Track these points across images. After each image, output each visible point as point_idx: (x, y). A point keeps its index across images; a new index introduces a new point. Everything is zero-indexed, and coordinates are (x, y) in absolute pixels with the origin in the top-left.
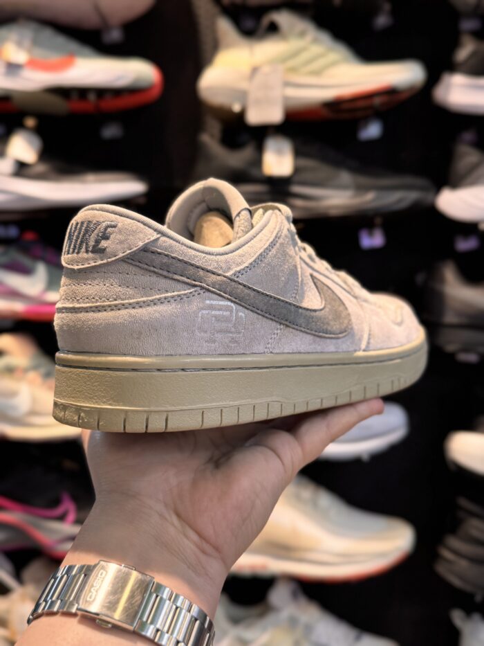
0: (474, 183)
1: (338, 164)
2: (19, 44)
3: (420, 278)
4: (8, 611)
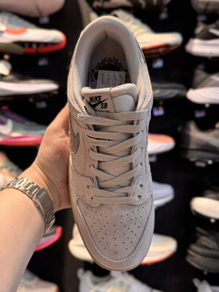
0: (203, 87)
2: (2, 22)
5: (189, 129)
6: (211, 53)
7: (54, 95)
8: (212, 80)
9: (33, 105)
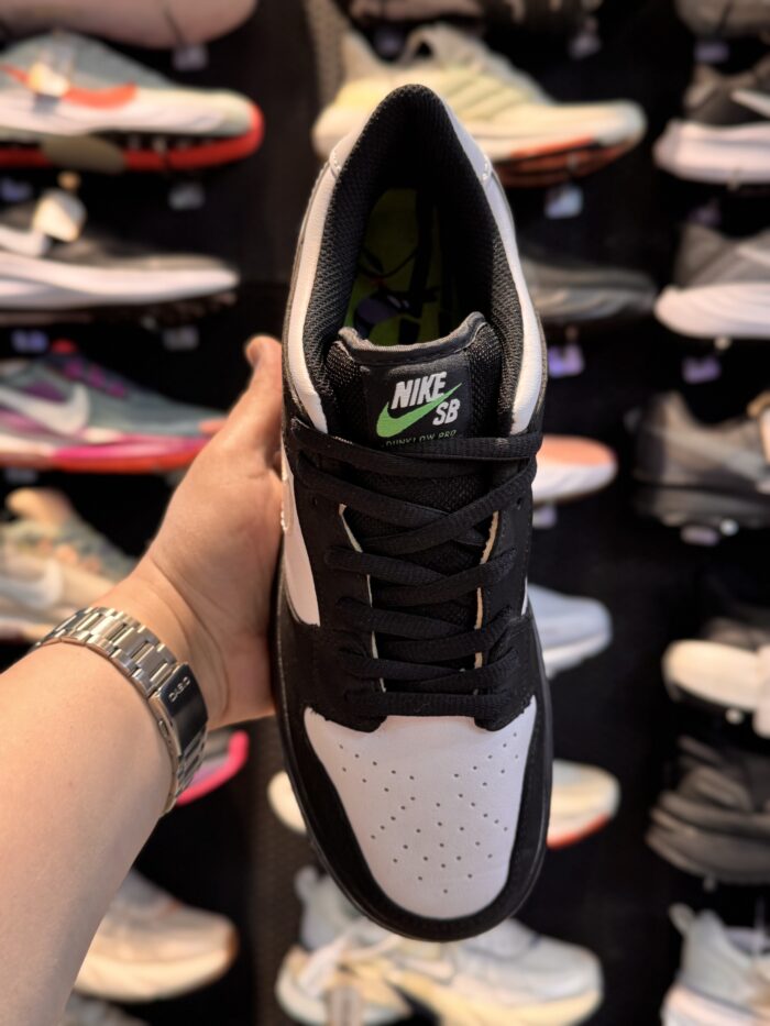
0: (711, 281)
2: (55, 67)
5: (663, 422)
7: (224, 307)
8: (739, 259)
9: (155, 340)
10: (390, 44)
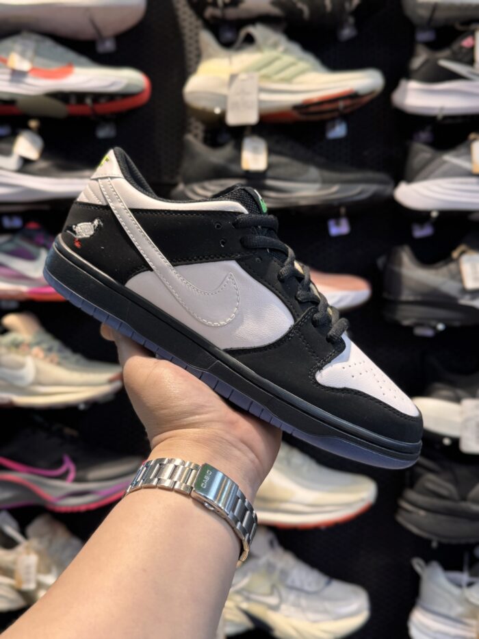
1: (307, 161)
3: (381, 262)
4: (15, 563)
6: (442, 109)
10: (228, 35)
